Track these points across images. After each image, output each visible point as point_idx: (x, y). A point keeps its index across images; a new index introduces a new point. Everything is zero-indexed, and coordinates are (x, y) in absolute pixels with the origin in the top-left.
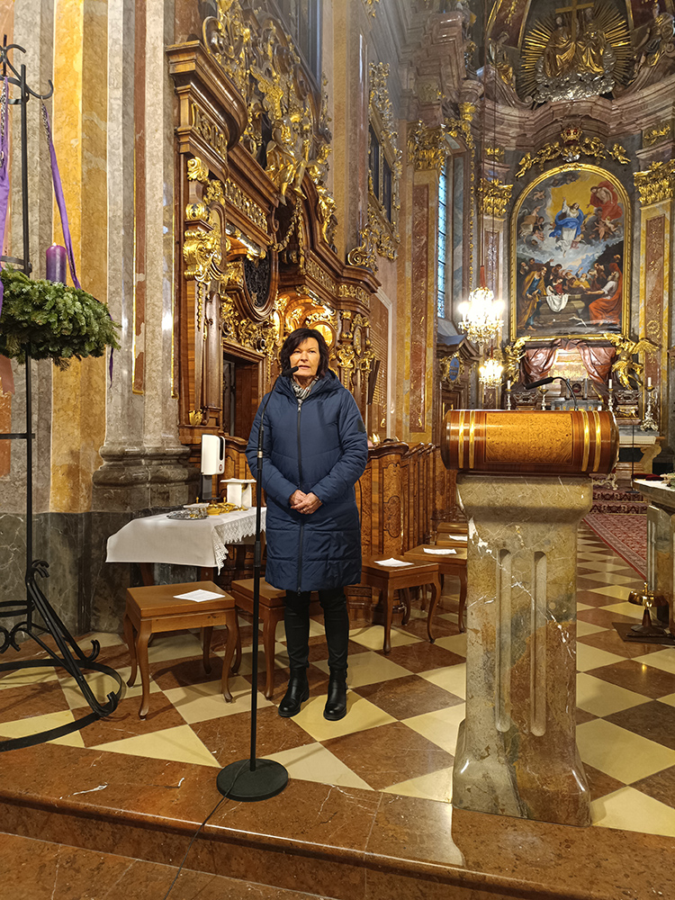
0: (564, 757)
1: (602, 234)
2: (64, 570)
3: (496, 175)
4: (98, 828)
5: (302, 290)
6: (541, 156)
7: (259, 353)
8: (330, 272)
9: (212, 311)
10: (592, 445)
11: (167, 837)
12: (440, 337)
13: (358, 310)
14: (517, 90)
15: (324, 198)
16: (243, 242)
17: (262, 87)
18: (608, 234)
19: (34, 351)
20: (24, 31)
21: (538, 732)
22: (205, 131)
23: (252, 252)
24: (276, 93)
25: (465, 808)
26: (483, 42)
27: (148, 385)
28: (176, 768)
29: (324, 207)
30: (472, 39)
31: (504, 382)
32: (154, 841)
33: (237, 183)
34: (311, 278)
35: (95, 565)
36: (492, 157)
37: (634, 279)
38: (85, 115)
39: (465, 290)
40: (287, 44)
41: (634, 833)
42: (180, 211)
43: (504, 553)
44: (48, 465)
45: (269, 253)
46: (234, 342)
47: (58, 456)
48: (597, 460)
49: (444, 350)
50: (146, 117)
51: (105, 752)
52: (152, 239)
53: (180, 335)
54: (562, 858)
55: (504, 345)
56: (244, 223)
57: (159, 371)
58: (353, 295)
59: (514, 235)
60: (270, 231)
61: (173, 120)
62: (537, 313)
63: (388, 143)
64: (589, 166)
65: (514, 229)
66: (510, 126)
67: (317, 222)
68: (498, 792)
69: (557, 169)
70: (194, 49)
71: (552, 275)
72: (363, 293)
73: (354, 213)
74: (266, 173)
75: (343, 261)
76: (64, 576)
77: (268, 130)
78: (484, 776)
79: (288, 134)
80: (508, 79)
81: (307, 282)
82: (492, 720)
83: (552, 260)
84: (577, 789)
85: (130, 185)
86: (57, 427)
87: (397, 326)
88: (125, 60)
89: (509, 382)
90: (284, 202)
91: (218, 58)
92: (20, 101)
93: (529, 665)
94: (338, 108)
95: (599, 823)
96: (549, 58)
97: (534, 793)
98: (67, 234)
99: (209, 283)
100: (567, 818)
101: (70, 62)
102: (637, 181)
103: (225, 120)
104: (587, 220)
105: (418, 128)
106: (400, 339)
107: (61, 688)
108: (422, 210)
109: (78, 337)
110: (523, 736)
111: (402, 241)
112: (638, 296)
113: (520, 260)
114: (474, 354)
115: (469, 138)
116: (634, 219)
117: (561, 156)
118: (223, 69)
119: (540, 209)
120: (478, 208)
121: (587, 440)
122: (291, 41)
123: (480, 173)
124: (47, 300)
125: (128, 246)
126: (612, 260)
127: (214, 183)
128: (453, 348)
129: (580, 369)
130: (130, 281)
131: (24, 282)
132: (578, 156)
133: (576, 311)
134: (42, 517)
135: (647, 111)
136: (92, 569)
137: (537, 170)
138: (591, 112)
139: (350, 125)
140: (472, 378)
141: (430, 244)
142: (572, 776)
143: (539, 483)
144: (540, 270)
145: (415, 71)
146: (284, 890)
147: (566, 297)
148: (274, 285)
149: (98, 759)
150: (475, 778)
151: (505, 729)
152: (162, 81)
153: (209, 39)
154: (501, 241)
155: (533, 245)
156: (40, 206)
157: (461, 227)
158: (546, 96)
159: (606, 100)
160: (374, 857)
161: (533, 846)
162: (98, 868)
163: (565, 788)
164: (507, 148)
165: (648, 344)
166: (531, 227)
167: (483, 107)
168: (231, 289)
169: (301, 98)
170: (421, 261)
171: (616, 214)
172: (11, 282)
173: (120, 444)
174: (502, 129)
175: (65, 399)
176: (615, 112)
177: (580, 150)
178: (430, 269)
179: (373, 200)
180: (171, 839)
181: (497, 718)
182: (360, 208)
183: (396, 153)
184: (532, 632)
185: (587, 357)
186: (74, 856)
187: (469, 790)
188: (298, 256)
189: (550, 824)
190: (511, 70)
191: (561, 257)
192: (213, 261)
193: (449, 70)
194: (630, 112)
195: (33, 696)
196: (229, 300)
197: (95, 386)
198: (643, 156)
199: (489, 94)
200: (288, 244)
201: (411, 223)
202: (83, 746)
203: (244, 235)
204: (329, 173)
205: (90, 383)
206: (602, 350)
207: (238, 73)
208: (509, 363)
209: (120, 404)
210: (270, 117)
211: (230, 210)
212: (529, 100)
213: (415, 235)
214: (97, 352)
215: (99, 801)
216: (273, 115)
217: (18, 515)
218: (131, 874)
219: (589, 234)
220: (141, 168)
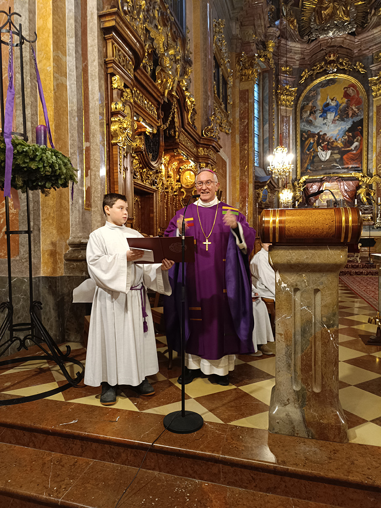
0: (332, 404)
1: (350, 115)
2: (50, 308)
3: (288, 82)
4: (73, 444)
5: (177, 151)
6: (314, 70)
7: (154, 187)
8: (193, 141)
9: (127, 163)
10: (347, 227)
11: (111, 448)
12: (256, 177)
13: (209, 162)
14: (299, 32)
15: (189, 98)
16: (144, 124)
17: (152, 35)
18: (354, 114)
19: (31, 185)
20: (20, 6)
21: (317, 390)
22: (121, 61)
23: (149, 129)
24: (161, 38)
25: (276, 433)
26: (279, 5)
27: (93, 205)
28: (114, 411)
29: (189, 103)
30: (272, 4)
31: (294, 202)
32: (104, 450)
33: (140, 90)
34: (182, 144)
35: (67, 305)
36: (285, 72)
37: (370, 140)
38: (54, 52)
39: (270, 149)
40: (166, 10)
41: (373, 446)
42: (108, 106)
43: (296, 290)
44: (40, 250)
45: (158, 130)
46: (139, 182)
47: (45, 244)
48: (350, 235)
49: (258, 185)
50: (88, 53)
51: (76, 403)
52: (93, 122)
53: (110, 177)
54: (332, 459)
55: (293, 181)
56: (144, 113)
57: (99, 197)
58: (206, 154)
59: (298, 117)
60: (159, 118)
61: (103, 55)
62: (312, 162)
63: (224, 66)
64: (342, 75)
65: (298, 114)
66: (295, 53)
67: (185, 112)
68: (294, 424)
69: (323, 78)
70: (114, 13)
71: (321, 139)
72: (212, 152)
73: (206, 107)
74: (156, 84)
75: (200, 134)
76: (50, 311)
77: (156, 59)
78: (286, 415)
79: (168, 62)
80: (294, 26)
81: (180, 147)
82: (290, 384)
83: (321, 131)
84: (340, 422)
85: (80, 92)
86: (44, 229)
87: (232, 171)
88: (76, 21)
89: (297, 202)
90: (166, 101)
91: (128, 18)
92: (19, 45)
93: (312, 353)
94: (196, 46)
95: (352, 441)
96: (317, 13)
97: (315, 424)
98: (47, 119)
99: (125, 147)
100: (334, 438)
101: (45, 23)
102: (371, 83)
103: (133, 54)
104: (341, 107)
105: (242, 56)
106: (233, 179)
107: (50, 371)
108: (245, 104)
109: (55, 176)
110: (308, 393)
111: (233, 123)
112: (372, 151)
113: (302, 132)
114: (276, 186)
115: (272, 61)
116: (369, 105)
117: (325, 70)
118: (130, 24)
119: (313, 101)
120: (277, 102)
121: (344, 224)
122: (168, 8)
123: (278, 82)
124: (37, 155)
125: (80, 127)
126: (356, 130)
127: (127, 90)
128: (264, 184)
129: (338, 194)
130: (82, 146)
131: (24, 145)
132: (335, 70)
133: (335, 161)
134: (37, 279)
135: (376, 42)
136: (65, 308)
137: (311, 79)
138: (343, 44)
139: (203, 56)
140: (275, 200)
141: (249, 124)
142: (337, 414)
143: (316, 250)
144: (314, 137)
145: (240, 23)
146: (176, 476)
147: (329, 152)
148: (162, 149)
149: (72, 407)
150: (281, 416)
151: (297, 389)
152: (97, 32)
153: (123, 7)
154: (291, 121)
155: (310, 123)
156: (31, 105)
157: (267, 113)
158: (316, 35)
159: (352, 36)
160: (225, 458)
161: (315, 453)
162: (74, 465)
163: (333, 422)
164: (294, 67)
165: (378, 178)
166: (309, 112)
167: (279, 43)
168: (137, 151)
169: (174, 41)
170: (245, 134)
171: (358, 103)
172: (17, 145)
173: (78, 238)
174: (291, 55)
175: (48, 213)
176: (357, 43)
177: (337, 66)
178: (250, 138)
179: (216, 99)
180: (113, 449)
181: (293, 383)
182: (209, 104)
183: (229, 71)
184: (313, 334)
185: (342, 187)
186: (61, 458)
187: (278, 423)
188: (175, 132)
189: (325, 442)
190: (295, 21)
191: (326, 129)
192: (127, 134)
193: (260, 22)
194: (366, 43)
195: (36, 375)
196: (136, 158)
197: (64, 206)
198: (374, 68)
199: (283, 35)
200: (169, 125)
201: (238, 112)
202: (64, 400)
203: (144, 120)
204: (191, 84)
205: (61, 204)
206: (351, 183)
207: (139, 26)
208: (296, 191)
209: (77, 216)
210: (157, 52)
211: (136, 106)
212: (306, 38)
213: (241, 119)
214: (65, 185)
215: (74, 428)
216: (159, 51)
217: (24, 278)
218: (92, 468)
219: (343, 115)
220: (86, 82)
